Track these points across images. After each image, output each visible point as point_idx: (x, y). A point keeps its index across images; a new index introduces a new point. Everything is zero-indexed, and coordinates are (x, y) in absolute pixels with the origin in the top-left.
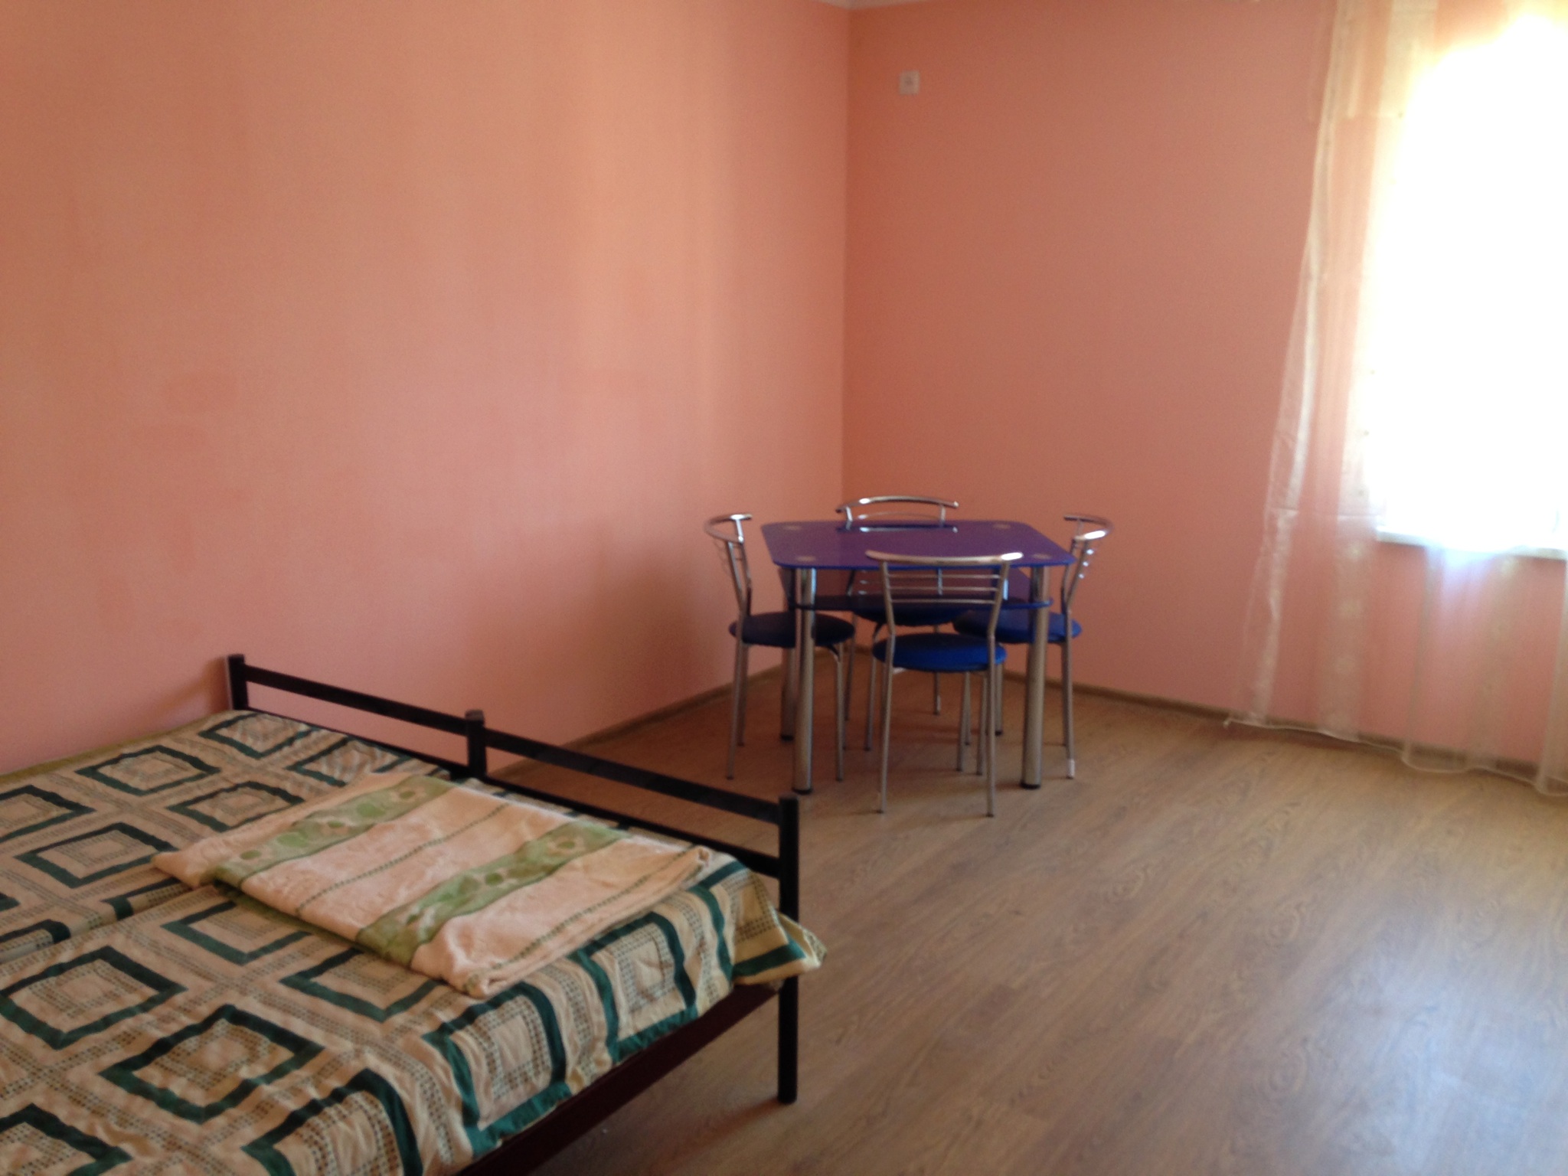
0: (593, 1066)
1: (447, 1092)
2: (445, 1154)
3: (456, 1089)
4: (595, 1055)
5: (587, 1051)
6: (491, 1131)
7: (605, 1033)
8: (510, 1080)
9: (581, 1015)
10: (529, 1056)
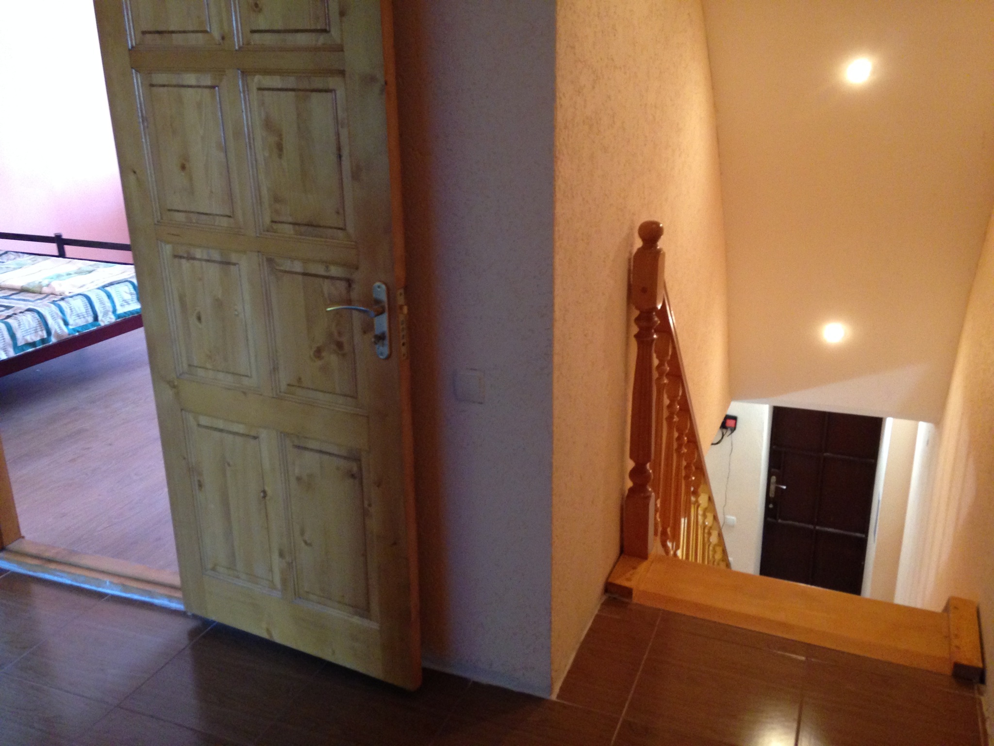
0: (108, 319)
1: (57, 314)
2: (59, 331)
3: (60, 314)
4: (109, 316)
5: (105, 314)
6: (74, 330)
7: (111, 309)
8: (78, 316)
9: (102, 303)
10: (84, 311)
